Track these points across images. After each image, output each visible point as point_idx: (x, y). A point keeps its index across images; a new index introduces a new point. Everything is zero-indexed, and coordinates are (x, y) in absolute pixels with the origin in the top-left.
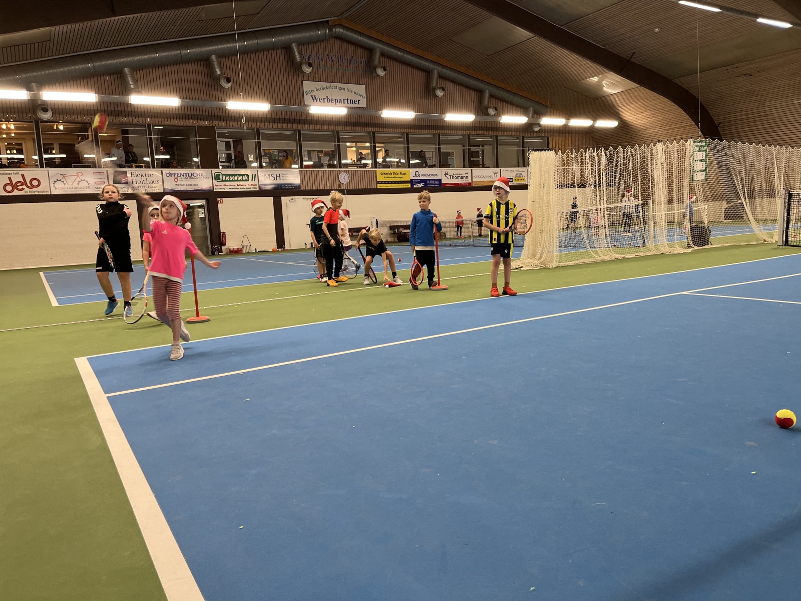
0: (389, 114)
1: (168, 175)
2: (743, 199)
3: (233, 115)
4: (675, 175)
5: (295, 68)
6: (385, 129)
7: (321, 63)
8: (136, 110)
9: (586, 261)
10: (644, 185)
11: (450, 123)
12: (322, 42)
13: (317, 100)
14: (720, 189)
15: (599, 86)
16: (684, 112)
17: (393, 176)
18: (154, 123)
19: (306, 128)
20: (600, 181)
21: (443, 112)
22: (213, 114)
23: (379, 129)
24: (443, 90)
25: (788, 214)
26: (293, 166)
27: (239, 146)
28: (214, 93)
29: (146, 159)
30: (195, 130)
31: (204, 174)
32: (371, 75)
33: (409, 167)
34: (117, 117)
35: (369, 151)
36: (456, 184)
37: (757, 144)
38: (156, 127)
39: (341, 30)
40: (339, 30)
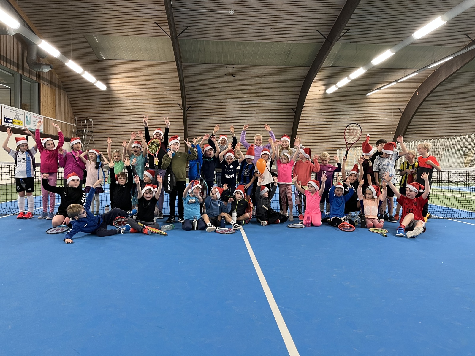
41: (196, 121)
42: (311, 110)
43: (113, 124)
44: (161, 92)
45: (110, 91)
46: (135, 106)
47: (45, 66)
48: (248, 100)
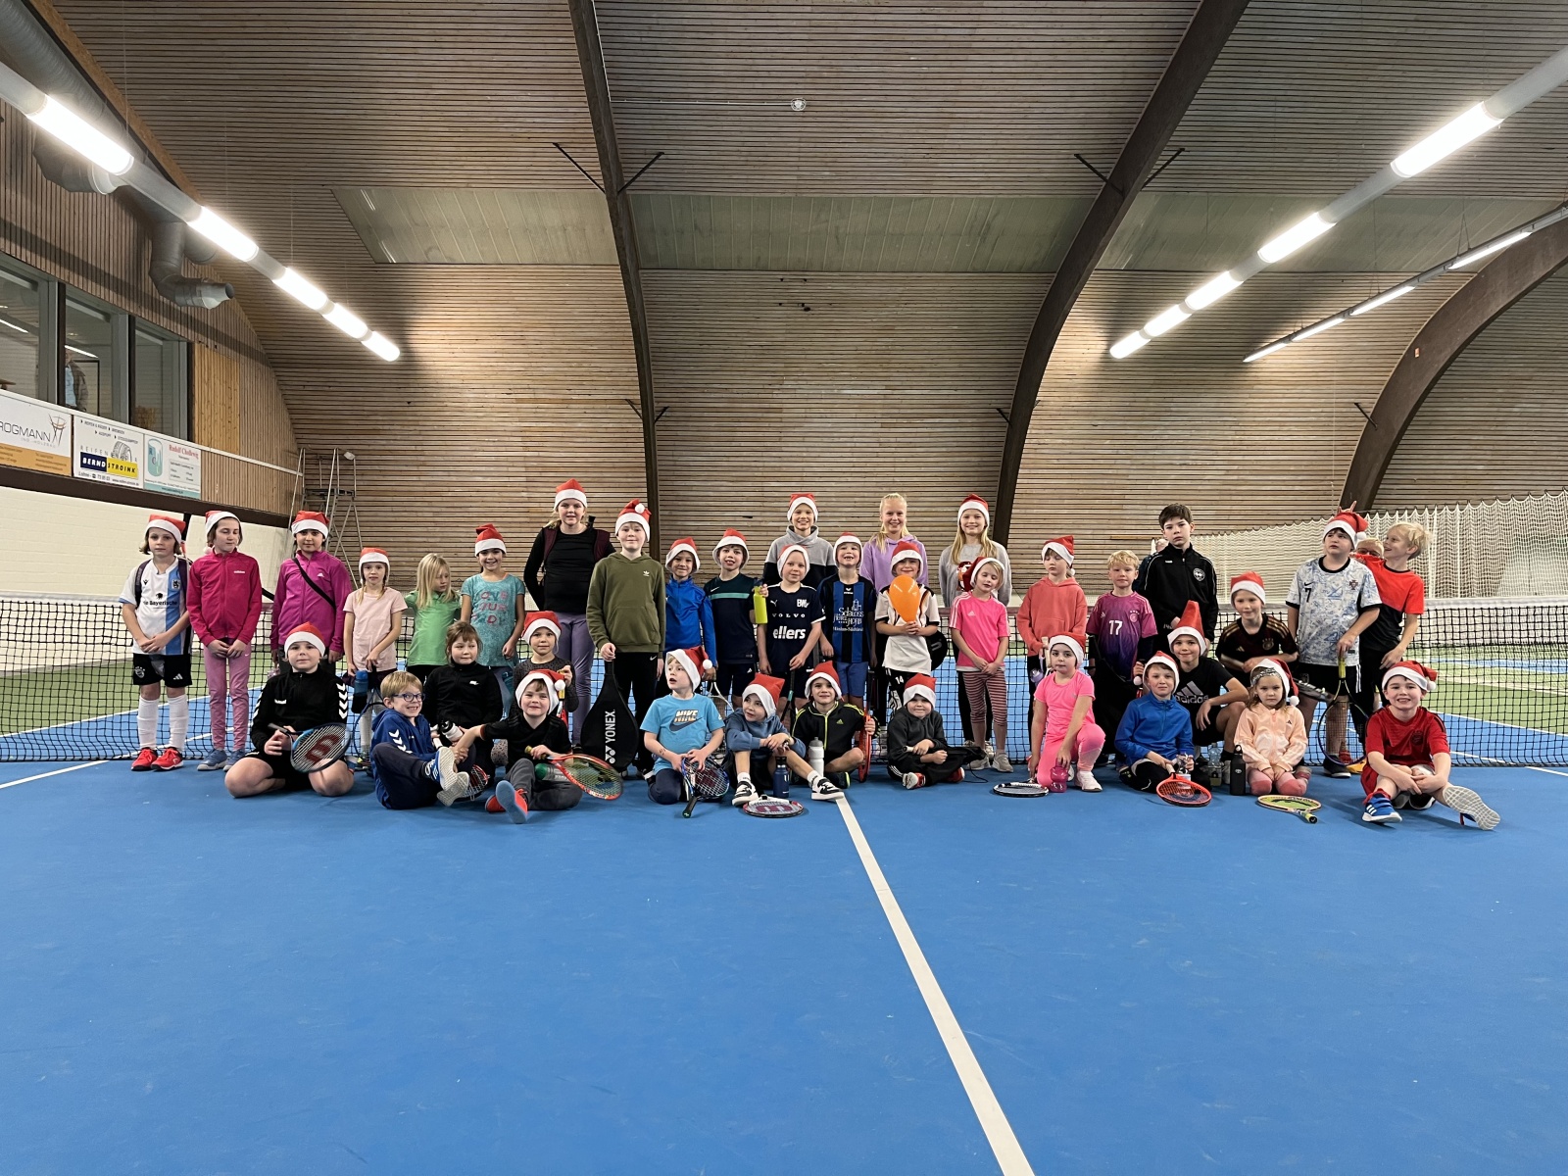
41: (684, 453)
42: (1062, 413)
43: (421, 468)
44: (573, 365)
45: (409, 362)
46: (488, 410)
47: (208, 287)
48: (852, 383)
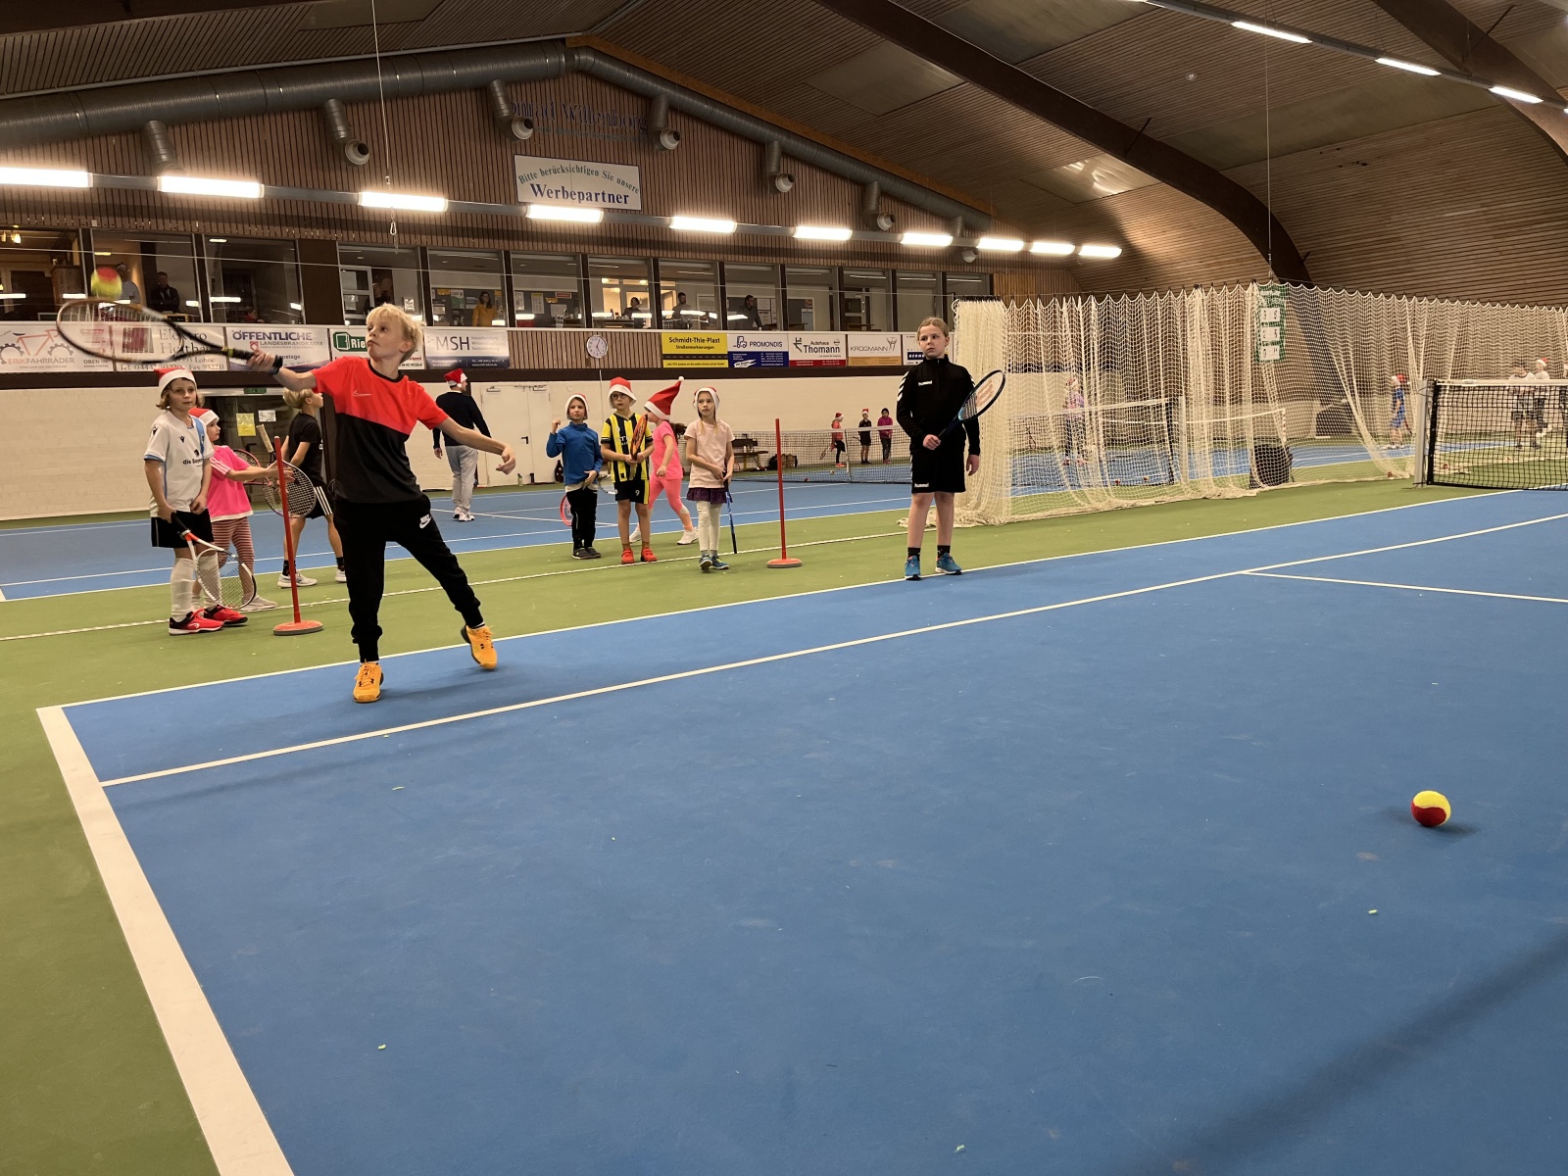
0: (686, 223)
1: (237, 336)
2: (1349, 396)
3: (372, 219)
4: (1226, 350)
5: (498, 129)
6: (678, 253)
7: (550, 121)
8: (172, 205)
9: (1063, 511)
10: (1170, 368)
11: (806, 243)
12: (552, 81)
13: (542, 195)
14: (1308, 378)
15: (1085, 180)
16: (1241, 233)
17: (693, 344)
18: (208, 231)
19: (521, 248)
20: (1089, 359)
21: (791, 222)
22: (331, 216)
23: (665, 252)
24: (791, 179)
25: (1434, 424)
26: (494, 323)
27: (386, 281)
28: (333, 175)
29: (190, 303)
30: (295, 248)
31: (312, 336)
32: (650, 147)
33: (725, 328)
34: (132, 220)
35: (646, 295)
36: (816, 362)
37: (1376, 295)
38: (211, 240)
39: (591, 59)
40: (586, 58)
